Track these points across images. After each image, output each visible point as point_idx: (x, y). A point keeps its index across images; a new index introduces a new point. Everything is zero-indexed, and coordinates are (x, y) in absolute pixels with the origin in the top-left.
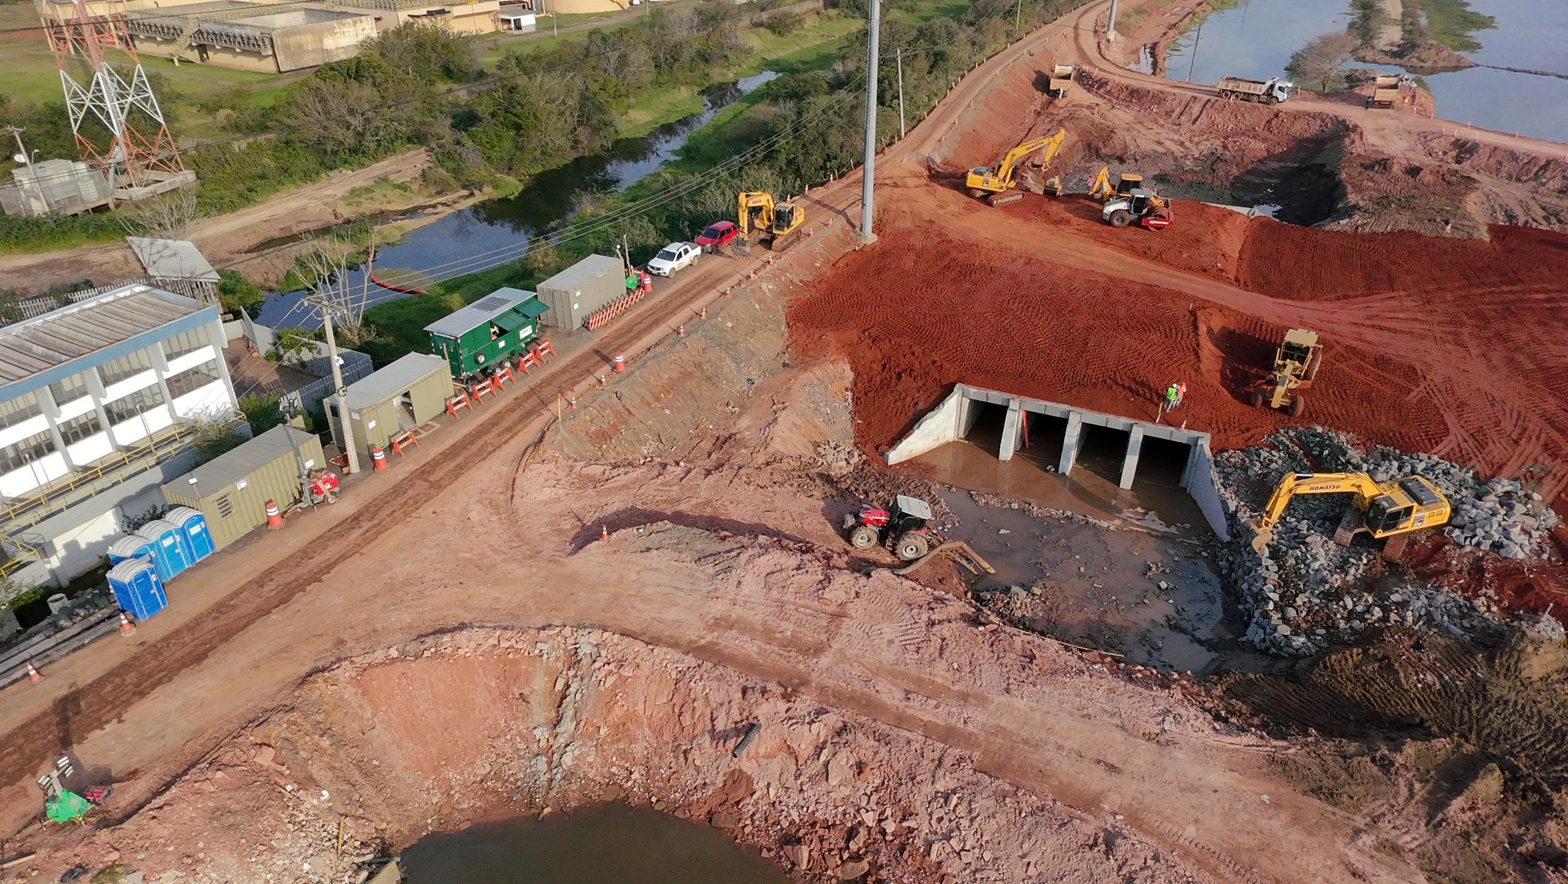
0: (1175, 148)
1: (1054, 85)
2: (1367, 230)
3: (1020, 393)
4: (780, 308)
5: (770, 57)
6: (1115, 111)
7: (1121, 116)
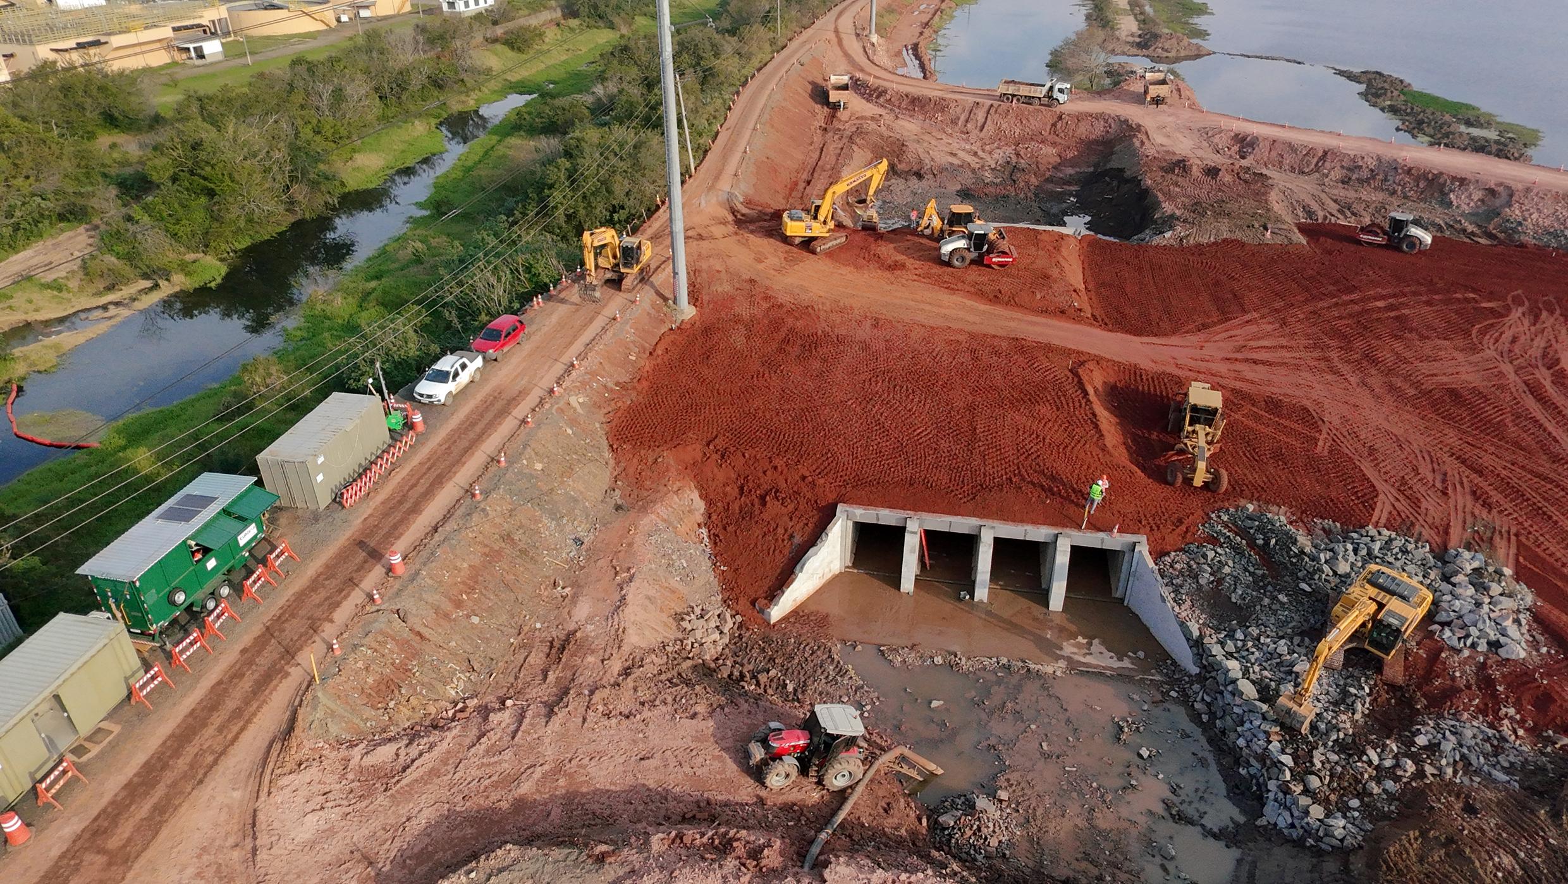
0: (969, 159)
1: (834, 96)
2: (1192, 242)
3: (916, 508)
4: (598, 427)
5: (514, 77)
6: (900, 122)
7: (908, 127)
